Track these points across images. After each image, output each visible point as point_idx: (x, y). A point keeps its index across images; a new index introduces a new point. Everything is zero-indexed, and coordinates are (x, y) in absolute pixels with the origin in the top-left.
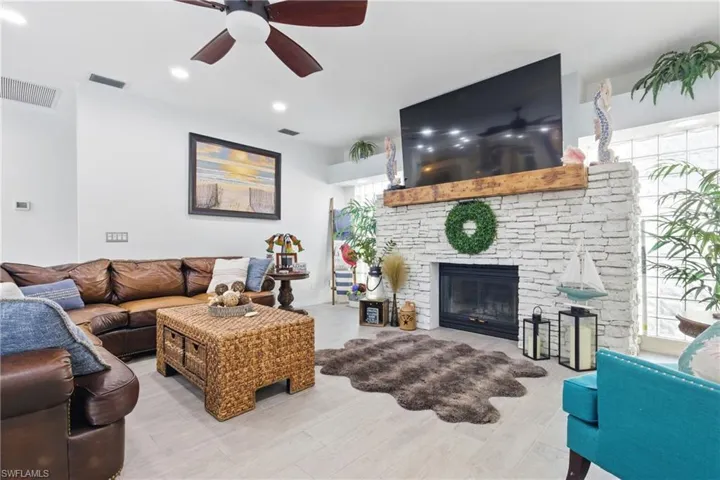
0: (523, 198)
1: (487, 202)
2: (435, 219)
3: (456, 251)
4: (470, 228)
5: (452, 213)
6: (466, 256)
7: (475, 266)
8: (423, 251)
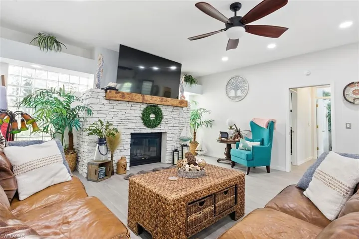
0: (169, 107)
1: (160, 106)
2: (137, 111)
3: (145, 127)
4: (152, 116)
5: (146, 109)
6: (149, 129)
7: (152, 134)
8: (127, 127)
